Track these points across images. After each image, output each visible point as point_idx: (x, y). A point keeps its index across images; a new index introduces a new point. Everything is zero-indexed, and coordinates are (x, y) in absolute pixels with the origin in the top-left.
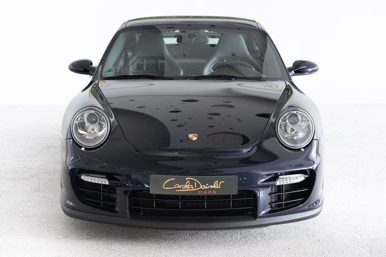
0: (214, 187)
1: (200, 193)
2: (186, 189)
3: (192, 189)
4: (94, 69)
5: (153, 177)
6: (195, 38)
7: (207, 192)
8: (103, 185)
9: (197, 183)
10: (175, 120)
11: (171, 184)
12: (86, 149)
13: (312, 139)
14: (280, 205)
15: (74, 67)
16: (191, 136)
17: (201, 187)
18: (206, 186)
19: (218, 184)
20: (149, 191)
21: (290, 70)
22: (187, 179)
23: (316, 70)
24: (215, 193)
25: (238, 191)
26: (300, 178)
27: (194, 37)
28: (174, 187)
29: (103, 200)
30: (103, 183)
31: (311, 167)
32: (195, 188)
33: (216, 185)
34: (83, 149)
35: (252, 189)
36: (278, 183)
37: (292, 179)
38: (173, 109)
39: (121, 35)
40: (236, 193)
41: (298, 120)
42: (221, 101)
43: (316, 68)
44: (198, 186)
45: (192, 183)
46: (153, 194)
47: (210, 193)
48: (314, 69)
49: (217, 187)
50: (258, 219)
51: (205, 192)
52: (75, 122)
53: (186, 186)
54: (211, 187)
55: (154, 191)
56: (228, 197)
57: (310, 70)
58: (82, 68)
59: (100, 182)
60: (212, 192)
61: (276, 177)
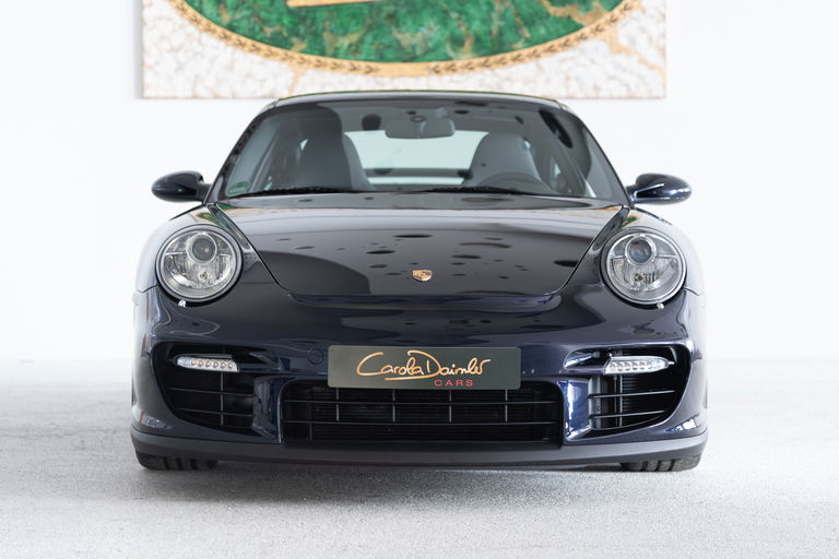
0: (469, 371)
1: (437, 385)
2: (407, 375)
3: (420, 374)
4: (205, 188)
5: (335, 350)
6: (423, 124)
7: (454, 383)
8: (225, 374)
9: (431, 362)
10: (382, 266)
11: (374, 365)
12: (188, 304)
13: (682, 288)
14: (612, 422)
15: (162, 187)
16: (416, 273)
17: (441, 370)
18: (450, 368)
19: (478, 365)
20: (326, 381)
21: (631, 190)
22: (409, 353)
23: (686, 195)
24: (470, 385)
25: (522, 383)
26: (656, 364)
27: (422, 121)
28: (382, 372)
29: (225, 410)
30: (226, 369)
31: (679, 342)
32: (426, 373)
33: (473, 368)
34: (182, 303)
35: (552, 380)
36: (609, 370)
37: (638, 363)
38: (376, 248)
39: (266, 121)
40: (517, 386)
41: (650, 253)
42: (480, 238)
43: (686, 190)
44: (434, 368)
45: (421, 361)
46: (335, 389)
47: (459, 384)
48: (681, 190)
49: (476, 371)
50: (564, 448)
51: (449, 383)
52: (165, 254)
53: (407, 369)
54: (463, 370)
55: (336, 380)
56: (499, 394)
57: (673, 192)
58: (182, 186)
59: (218, 369)
60: (465, 383)
61: (603, 358)
